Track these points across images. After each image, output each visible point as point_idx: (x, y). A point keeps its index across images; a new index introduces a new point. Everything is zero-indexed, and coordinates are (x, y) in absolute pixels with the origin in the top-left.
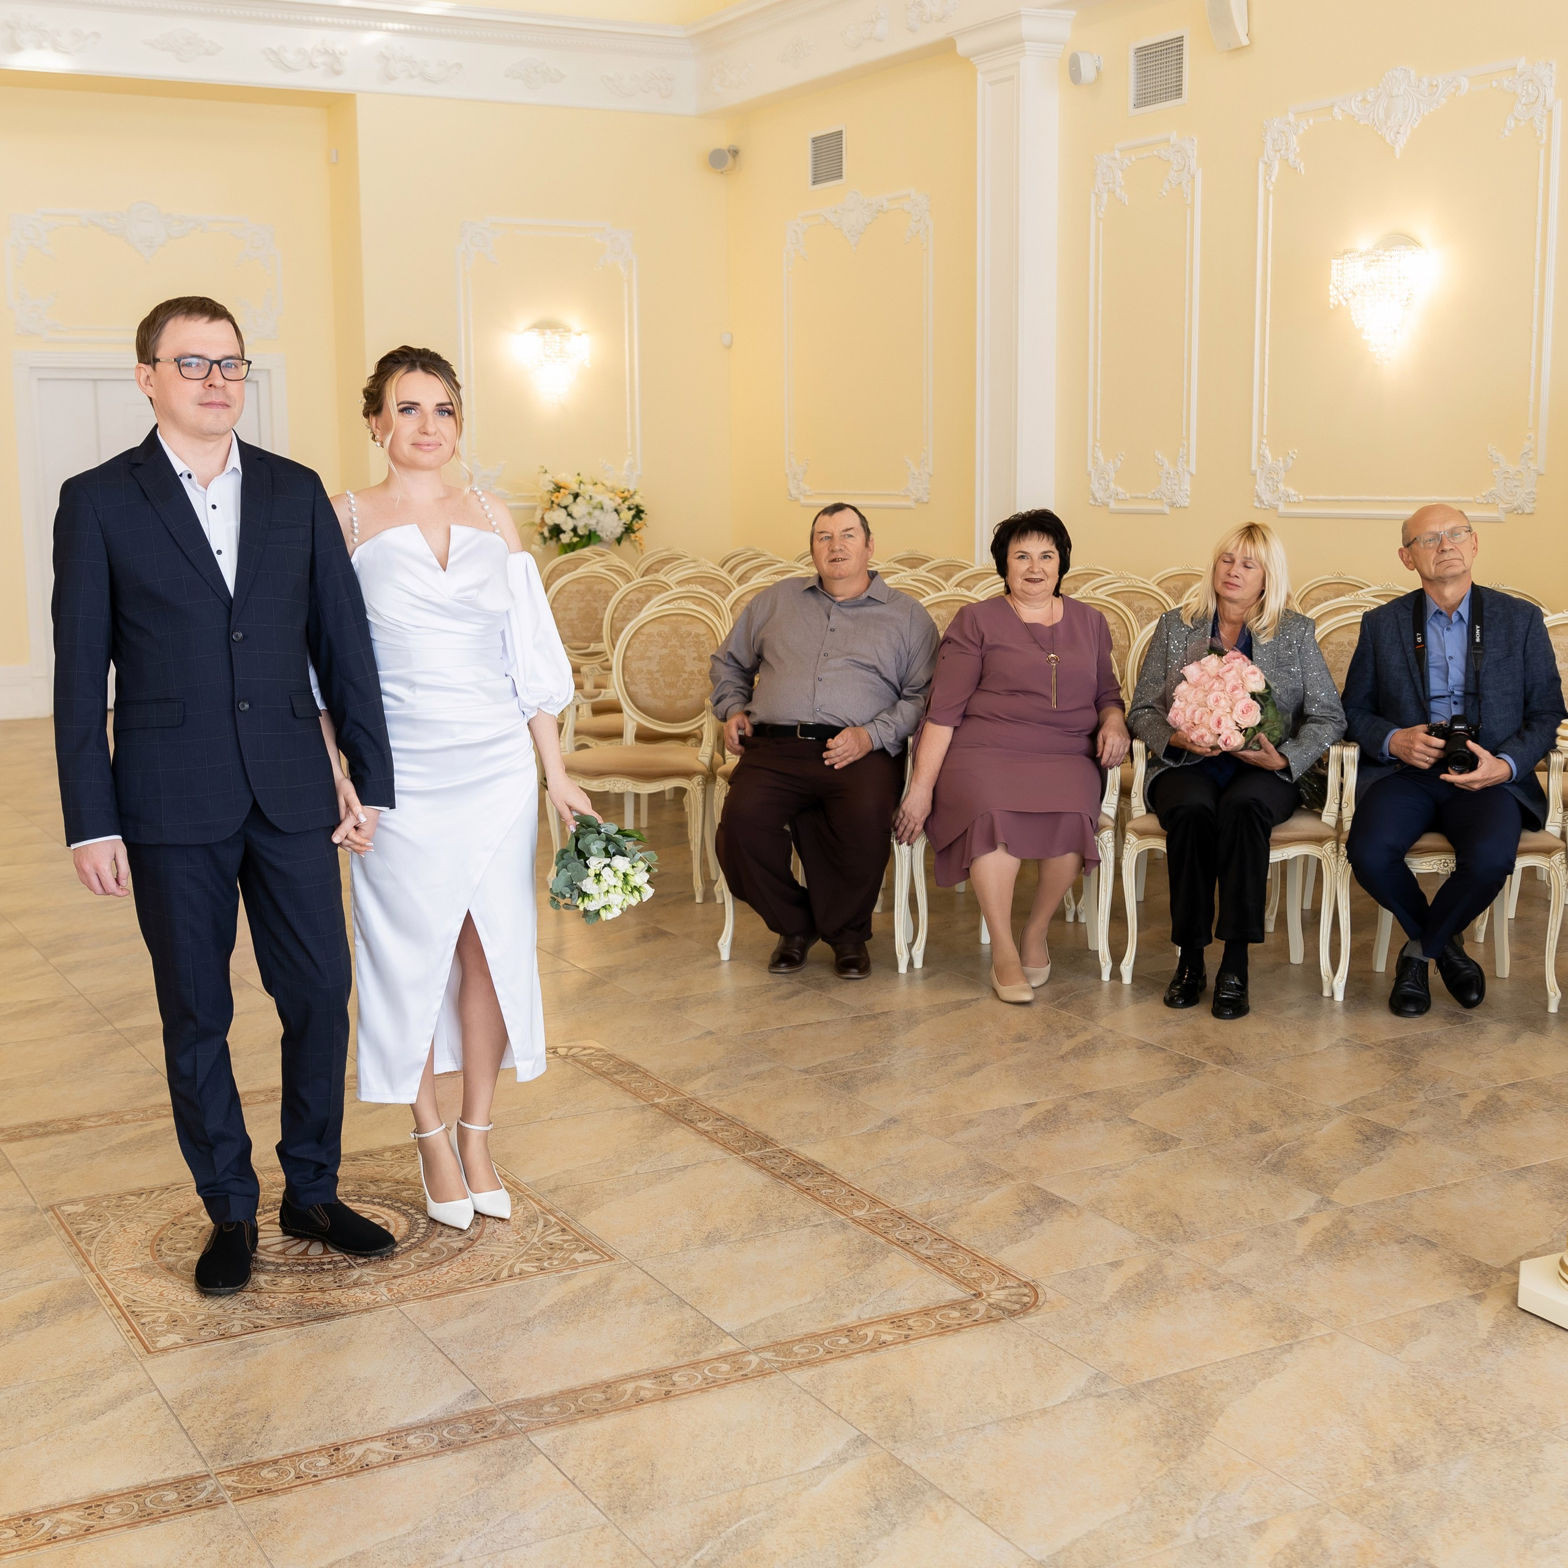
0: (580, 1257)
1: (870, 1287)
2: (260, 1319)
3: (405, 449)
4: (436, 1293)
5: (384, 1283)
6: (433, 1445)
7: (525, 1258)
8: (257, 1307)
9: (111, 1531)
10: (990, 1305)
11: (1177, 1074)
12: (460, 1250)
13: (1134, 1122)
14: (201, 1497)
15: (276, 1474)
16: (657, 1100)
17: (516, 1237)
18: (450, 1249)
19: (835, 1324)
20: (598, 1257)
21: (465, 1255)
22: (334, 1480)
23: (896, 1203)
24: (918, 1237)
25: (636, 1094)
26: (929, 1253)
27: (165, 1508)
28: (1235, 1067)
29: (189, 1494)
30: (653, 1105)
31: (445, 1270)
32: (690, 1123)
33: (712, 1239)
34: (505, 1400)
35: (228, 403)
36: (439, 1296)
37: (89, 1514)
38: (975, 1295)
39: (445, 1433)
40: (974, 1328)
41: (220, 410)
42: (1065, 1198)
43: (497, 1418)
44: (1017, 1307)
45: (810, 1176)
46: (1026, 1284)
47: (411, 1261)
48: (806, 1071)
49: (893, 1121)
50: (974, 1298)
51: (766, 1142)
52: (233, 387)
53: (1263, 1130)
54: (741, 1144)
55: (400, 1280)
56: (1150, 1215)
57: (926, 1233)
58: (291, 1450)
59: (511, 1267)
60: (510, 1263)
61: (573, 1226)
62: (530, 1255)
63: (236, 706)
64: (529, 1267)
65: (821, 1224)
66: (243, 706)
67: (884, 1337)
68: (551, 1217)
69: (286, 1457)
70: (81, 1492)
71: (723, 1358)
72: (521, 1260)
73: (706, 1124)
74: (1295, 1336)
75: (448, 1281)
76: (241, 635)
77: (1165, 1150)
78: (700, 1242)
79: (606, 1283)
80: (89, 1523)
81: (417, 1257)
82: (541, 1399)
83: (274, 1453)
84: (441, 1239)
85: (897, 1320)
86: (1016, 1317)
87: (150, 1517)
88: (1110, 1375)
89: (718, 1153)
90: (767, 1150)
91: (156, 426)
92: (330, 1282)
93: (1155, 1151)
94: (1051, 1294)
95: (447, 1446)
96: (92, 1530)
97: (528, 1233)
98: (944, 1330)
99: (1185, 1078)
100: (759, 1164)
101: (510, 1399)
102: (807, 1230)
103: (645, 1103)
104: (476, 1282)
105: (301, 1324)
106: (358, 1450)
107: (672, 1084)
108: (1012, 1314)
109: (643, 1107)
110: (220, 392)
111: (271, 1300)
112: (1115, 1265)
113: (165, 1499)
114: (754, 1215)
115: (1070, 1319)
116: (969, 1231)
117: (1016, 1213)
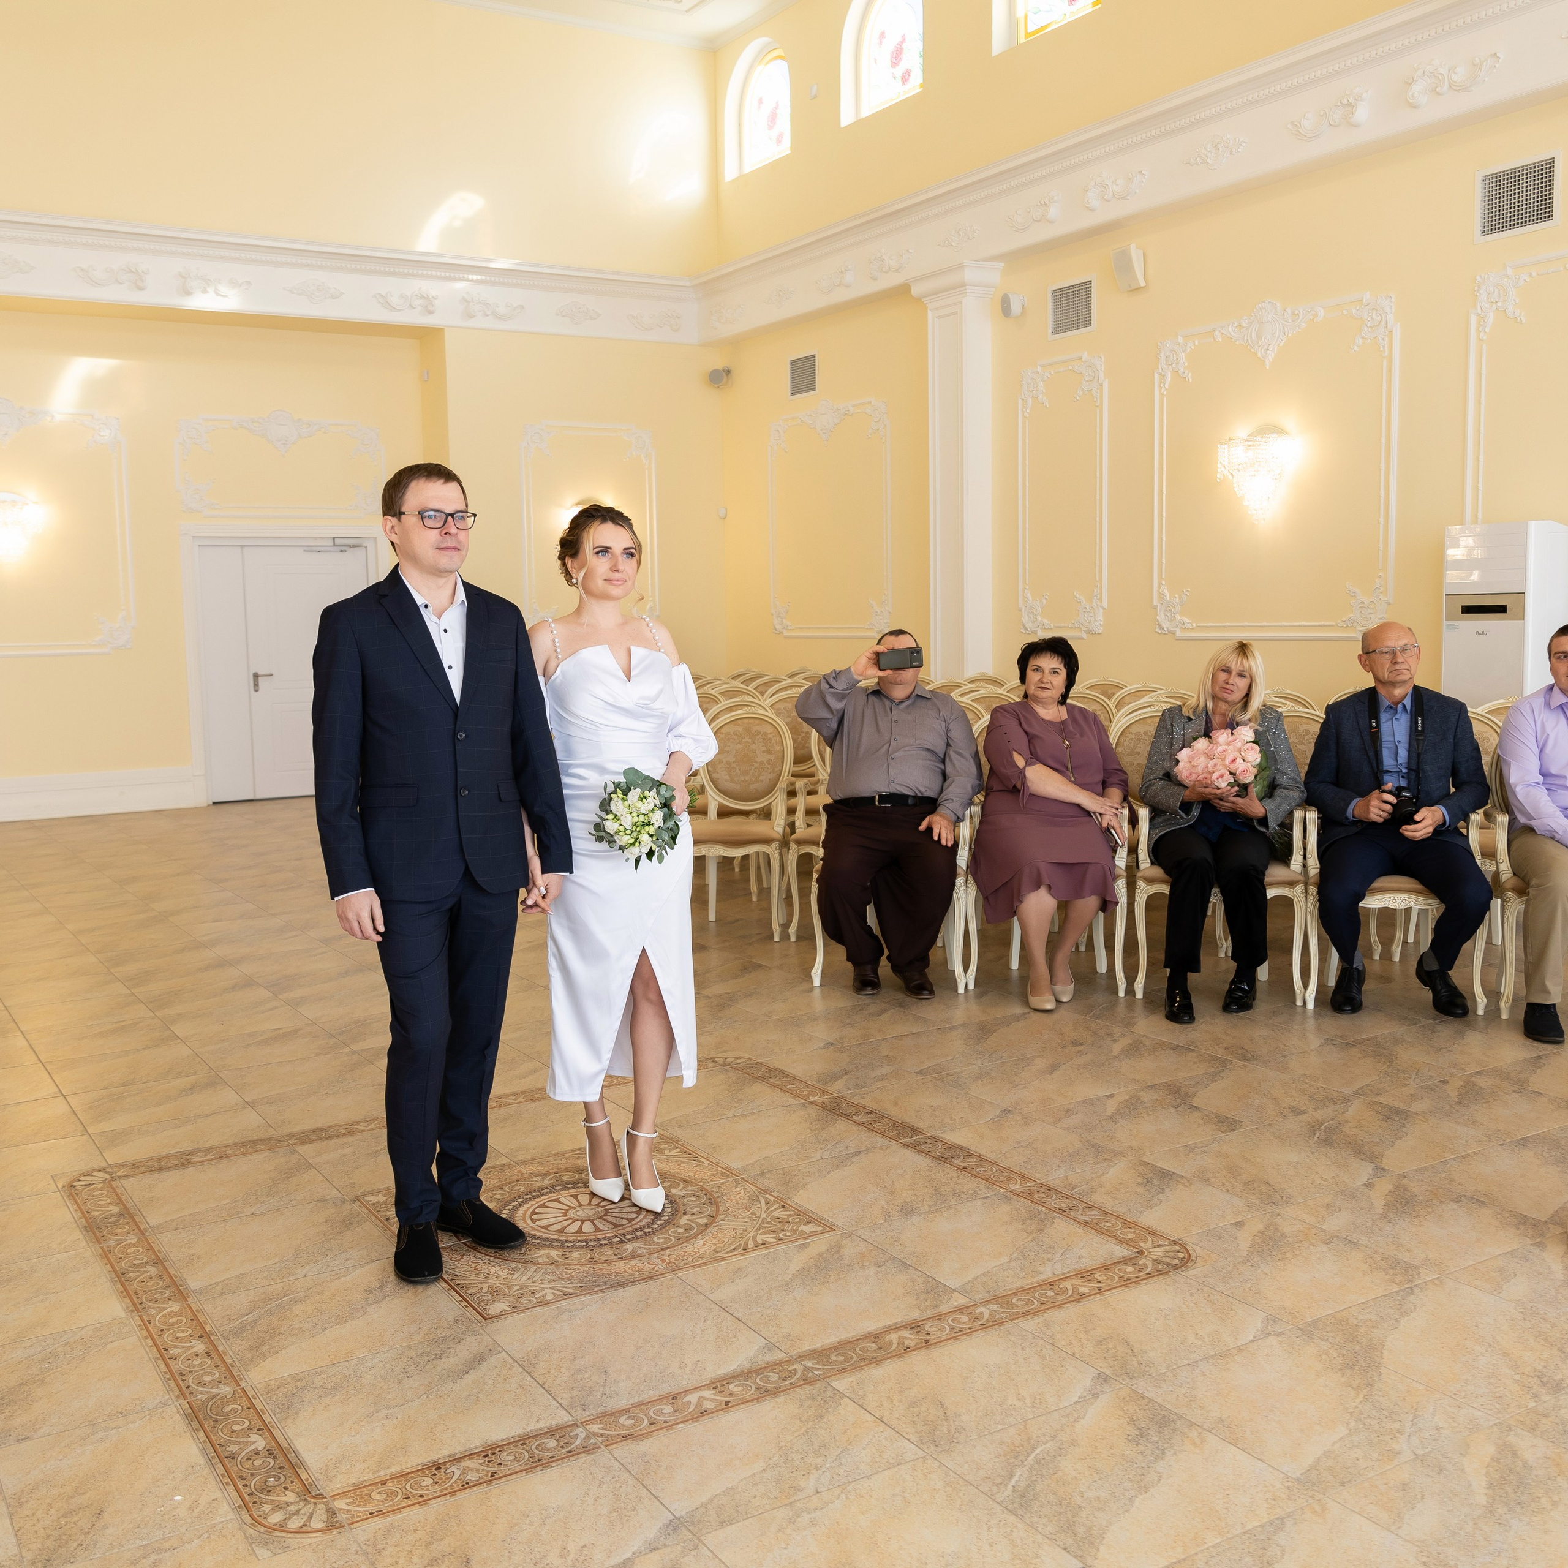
0: (807, 1229)
1: (1050, 1247)
2: (566, 1287)
3: (599, 584)
4: (702, 1262)
5: (656, 1255)
6: (752, 1391)
7: (761, 1230)
8: (559, 1278)
9: (514, 1476)
10: (1154, 1260)
11: (1213, 1070)
12: (706, 1225)
13: (1198, 1108)
14: (577, 1443)
15: (633, 1421)
16: (812, 1099)
17: (747, 1214)
18: (698, 1224)
19: (1036, 1279)
20: (821, 1229)
21: (711, 1229)
22: (682, 1425)
23: (1039, 1177)
24: (1071, 1205)
25: (795, 1095)
26: (1086, 1218)
27: (551, 1454)
28: (1255, 1062)
29: (566, 1441)
30: (811, 1103)
31: (701, 1242)
32: (847, 1116)
33: (907, 1211)
34: (796, 1351)
35: (459, 547)
36: (704, 1264)
37: (489, 1462)
38: (1138, 1252)
39: (758, 1381)
40: (1150, 1280)
41: (454, 553)
42: (1172, 1170)
43: (795, 1367)
44: (1176, 1261)
45: (962, 1157)
46: (1175, 1243)
47: (669, 1235)
48: (920, 1073)
49: (1007, 1111)
50: (1138, 1255)
51: (915, 1131)
52: (462, 535)
53: (1302, 1113)
54: (895, 1132)
55: (667, 1252)
56: (1247, 1183)
57: (1076, 1202)
58: (636, 1399)
59: (754, 1238)
60: (752, 1234)
61: (789, 1202)
62: (765, 1228)
64: (770, 1238)
65: (988, 1197)
67: (1082, 1290)
68: (768, 1196)
69: (634, 1405)
70: (476, 1443)
71: (960, 1310)
72: (759, 1232)
73: (860, 1117)
74: (1412, 1281)
75: (708, 1252)
77: (1234, 1130)
78: (898, 1214)
79: (836, 1249)
80: (492, 1470)
81: (674, 1232)
82: (825, 1349)
83: (623, 1403)
84: (687, 1217)
85: (1086, 1275)
86: (1180, 1270)
87: (541, 1463)
88: (1278, 1316)
89: (880, 1141)
90: (918, 1137)
91: (398, 564)
92: (611, 1255)
93: (1226, 1131)
94: (1199, 1250)
95: (764, 1393)
96: (496, 1476)
97: (755, 1209)
98: (1126, 1283)
99: (1220, 1072)
100: (916, 1147)
101: (800, 1351)
102: (979, 1202)
103: (804, 1101)
104: (731, 1251)
105: (602, 1291)
106: (693, 1398)
107: (819, 1085)
108: (1176, 1267)
109: (803, 1105)
110: (453, 538)
111: (569, 1272)
112: (1239, 1224)
113: (548, 1446)
114: (932, 1190)
115: (1224, 1271)
116: (1110, 1200)
117: (1139, 1184)
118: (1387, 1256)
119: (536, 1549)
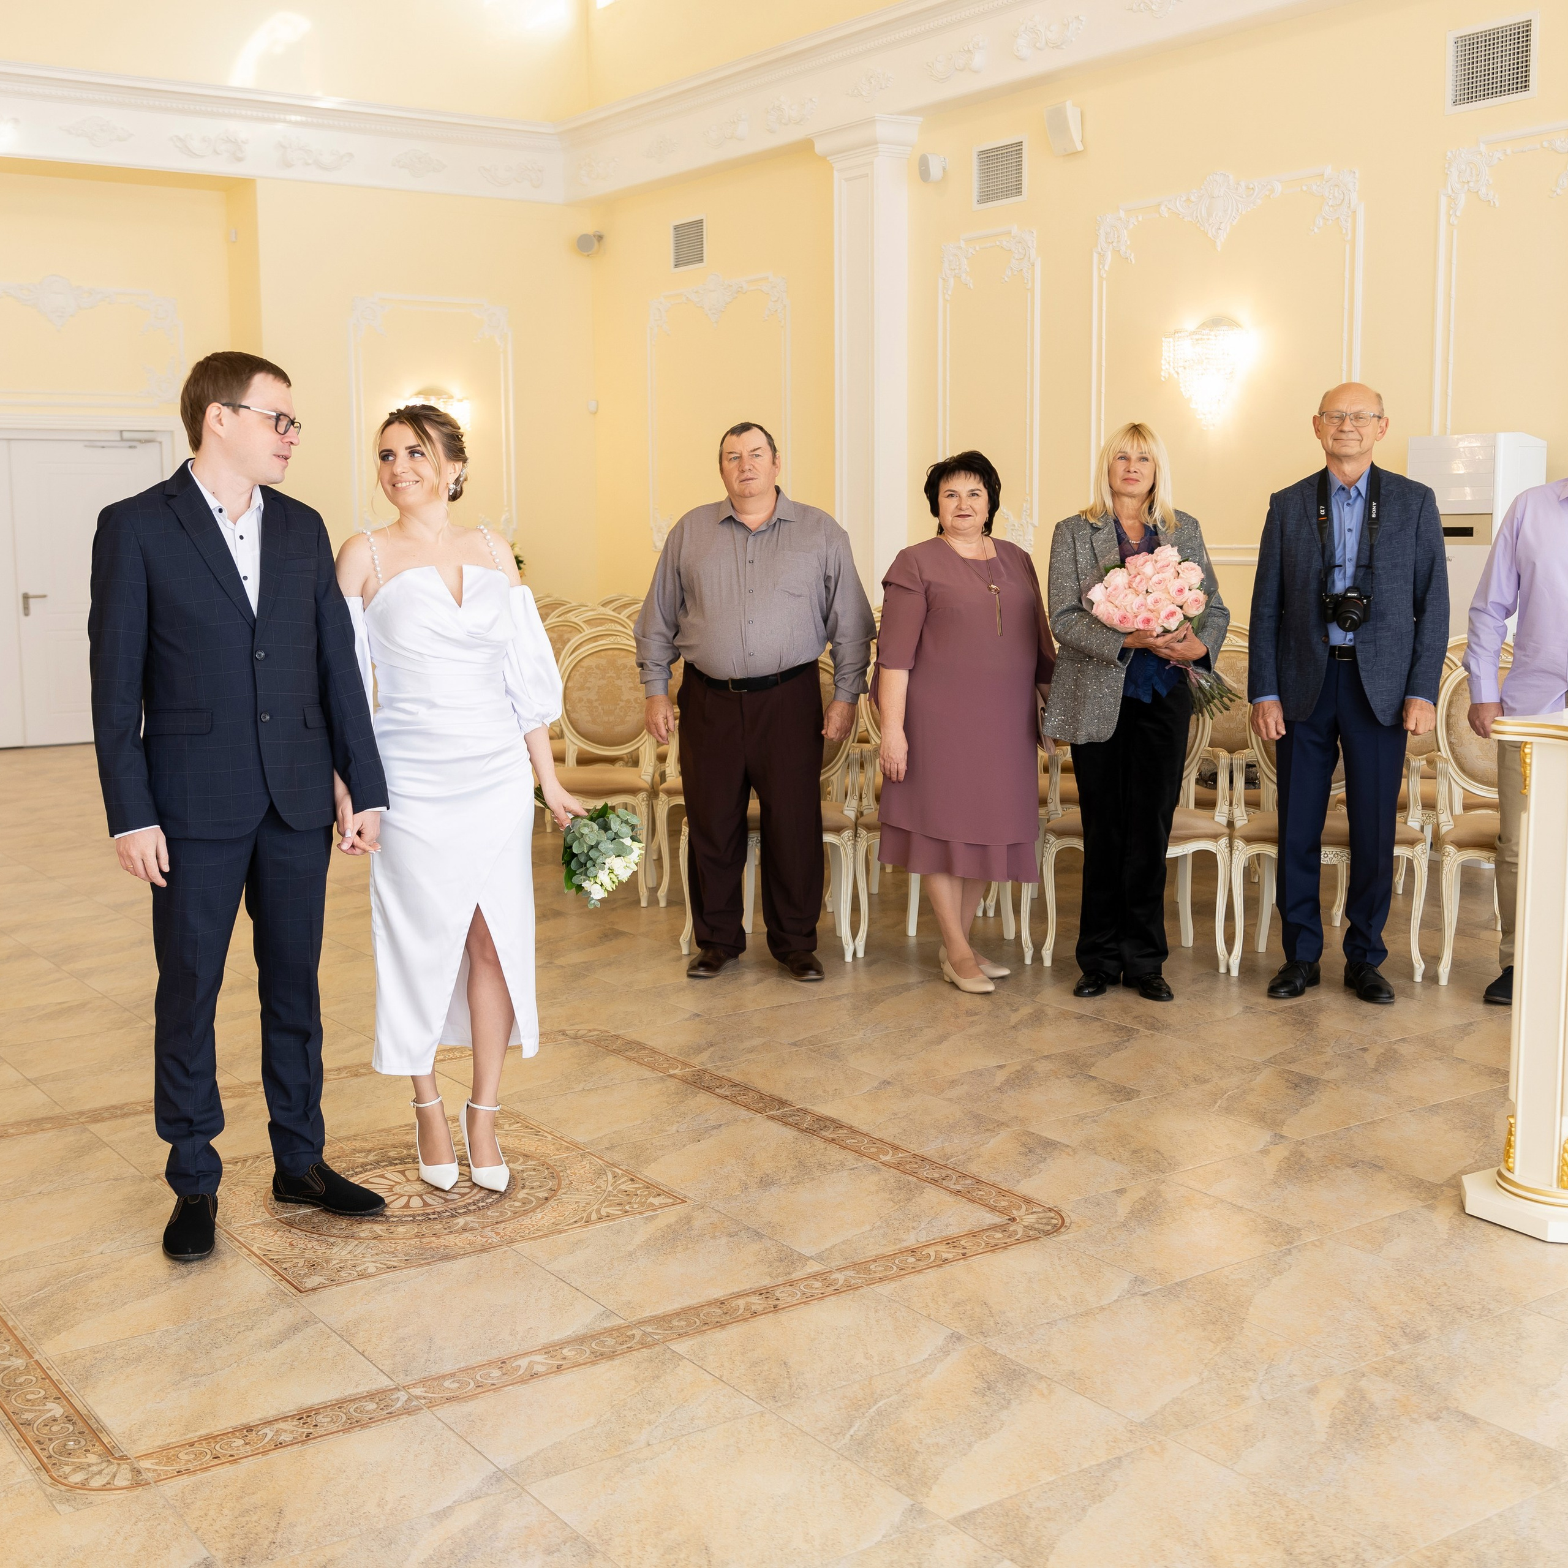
0: (656, 1201)
1: (917, 1216)
2: (390, 1261)
4: (540, 1234)
5: (490, 1228)
6: (586, 1355)
7: (606, 1203)
8: (382, 1251)
9: (331, 1436)
10: (1025, 1227)
11: (1117, 1039)
12: (546, 1199)
13: (1095, 1078)
14: (398, 1406)
15: (458, 1385)
16: (672, 1072)
17: (592, 1187)
18: (538, 1198)
19: (898, 1247)
20: (671, 1201)
21: (551, 1202)
22: (511, 1387)
23: (914, 1148)
24: (944, 1175)
25: (652, 1067)
26: (958, 1188)
27: (370, 1416)
28: (1165, 1031)
29: (386, 1404)
30: (670, 1076)
31: (540, 1216)
32: (709, 1089)
33: (766, 1183)
34: (636, 1318)
36: (542, 1236)
37: (304, 1424)
38: (1009, 1219)
39: (593, 1345)
40: (1018, 1245)
42: (1058, 1140)
43: (634, 1332)
44: (1049, 1227)
45: (832, 1129)
46: (1050, 1210)
47: (506, 1209)
48: (794, 1044)
49: (886, 1083)
50: (1009, 1222)
51: (783, 1103)
53: (1206, 1081)
54: (761, 1105)
55: (502, 1225)
56: (1135, 1152)
57: (950, 1172)
58: (463, 1365)
59: (598, 1211)
60: (595, 1207)
61: (638, 1176)
62: (611, 1200)
63: (258, 717)
64: (615, 1211)
65: (856, 1168)
66: (264, 717)
67: (945, 1256)
68: (616, 1170)
69: (461, 1370)
70: (290, 1406)
71: (814, 1276)
72: (604, 1205)
73: (723, 1090)
74: (1290, 1243)
75: (547, 1224)
76: (263, 654)
77: (1130, 1100)
78: (756, 1186)
79: (687, 1220)
80: (306, 1431)
81: (511, 1206)
82: (667, 1315)
83: (448, 1368)
84: (525, 1191)
85: (951, 1242)
86: (1051, 1236)
87: (359, 1424)
88: (1147, 1277)
89: (743, 1113)
90: (786, 1109)
92: (440, 1229)
93: (1121, 1101)
94: (1074, 1217)
95: (599, 1357)
96: (311, 1436)
97: (600, 1182)
98: (994, 1248)
99: (1125, 1041)
100: (783, 1120)
101: (640, 1317)
102: (846, 1173)
103: (662, 1074)
104: (571, 1224)
105: (429, 1264)
106: (523, 1363)
107: (681, 1058)
108: (1047, 1233)
109: (661, 1078)
111: (393, 1245)
112: (1120, 1192)
113: (367, 1408)
114: (795, 1162)
115: (1097, 1236)
116: (987, 1170)
117: (1020, 1153)
118: (1270, 1220)
119: (353, 1500)
